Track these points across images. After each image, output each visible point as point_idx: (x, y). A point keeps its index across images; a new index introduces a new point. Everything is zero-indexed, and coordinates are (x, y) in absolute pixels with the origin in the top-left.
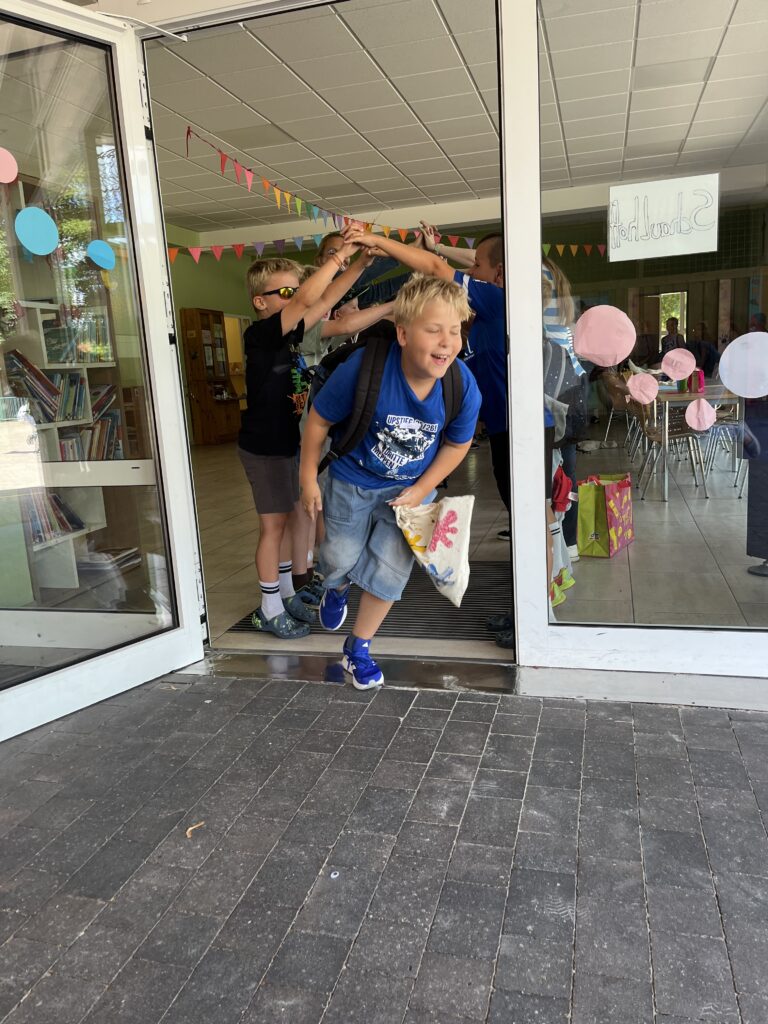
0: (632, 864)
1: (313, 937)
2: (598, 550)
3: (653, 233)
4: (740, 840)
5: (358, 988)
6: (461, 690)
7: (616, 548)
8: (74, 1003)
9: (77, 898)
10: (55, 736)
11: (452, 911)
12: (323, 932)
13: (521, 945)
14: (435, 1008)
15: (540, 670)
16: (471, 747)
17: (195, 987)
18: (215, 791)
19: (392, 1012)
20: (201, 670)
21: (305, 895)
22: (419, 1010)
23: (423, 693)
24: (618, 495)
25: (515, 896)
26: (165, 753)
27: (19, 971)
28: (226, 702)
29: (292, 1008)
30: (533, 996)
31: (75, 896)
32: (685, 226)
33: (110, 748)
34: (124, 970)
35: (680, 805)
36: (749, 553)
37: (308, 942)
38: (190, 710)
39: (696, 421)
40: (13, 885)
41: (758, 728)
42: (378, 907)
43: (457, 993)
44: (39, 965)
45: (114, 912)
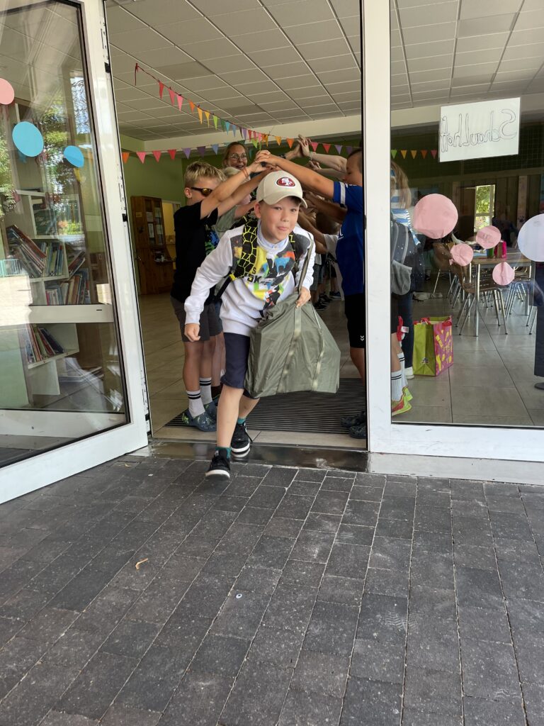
0: (448, 591)
1: (224, 639)
2: (428, 371)
3: (471, 141)
4: (525, 575)
5: (255, 674)
6: (329, 469)
7: (440, 370)
8: (58, 682)
9: (60, 610)
10: (44, 498)
11: (321, 622)
12: (230, 635)
13: (369, 646)
14: (308, 689)
15: (384, 455)
16: (335, 509)
17: (141, 672)
18: (155, 538)
19: (278, 691)
20: (146, 453)
21: (218, 610)
22: (297, 690)
23: (302, 470)
24: (442, 331)
25: (365, 613)
26: (121, 511)
27: (19, 660)
28: (163, 476)
29: (209, 687)
30: (377, 682)
31: (58, 608)
32: (495, 136)
33: (82, 507)
34: (92, 660)
35: (483, 550)
36: (535, 374)
37: (220, 642)
38: (138, 481)
39: (500, 278)
40: (15, 601)
41: (540, 497)
42: (268, 618)
43: (324, 678)
44: (33, 657)
45: (86, 620)
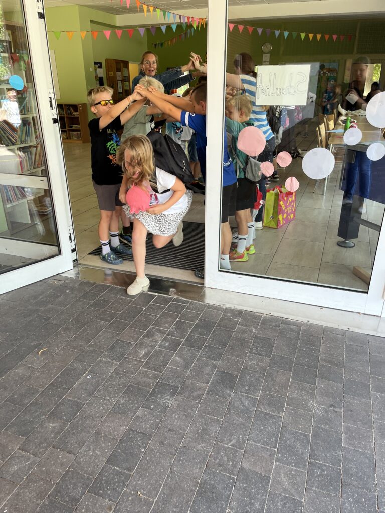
0: (204, 385)
1: (72, 401)
2: (273, 225)
3: (277, 92)
4: (252, 379)
5: (80, 422)
6: (175, 297)
7: (282, 224)
11: (127, 396)
12: (76, 399)
13: (146, 413)
15: (213, 289)
16: (167, 325)
17: (23, 415)
18: (56, 335)
19: (88, 432)
21: (75, 384)
22: (98, 433)
23: (159, 296)
24: (285, 198)
25: (153, 393)
26: (43, 315)
28: (75, 292)
29: (54, 427)
30: (141, 433)
32: (292, 91)
33: (21, 310)
36: (338, 235)
37: (69, 402)
38: (59, 294)
39: (290, 187)
42: (100, 392)
43: (114, 428)
